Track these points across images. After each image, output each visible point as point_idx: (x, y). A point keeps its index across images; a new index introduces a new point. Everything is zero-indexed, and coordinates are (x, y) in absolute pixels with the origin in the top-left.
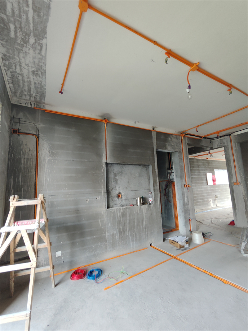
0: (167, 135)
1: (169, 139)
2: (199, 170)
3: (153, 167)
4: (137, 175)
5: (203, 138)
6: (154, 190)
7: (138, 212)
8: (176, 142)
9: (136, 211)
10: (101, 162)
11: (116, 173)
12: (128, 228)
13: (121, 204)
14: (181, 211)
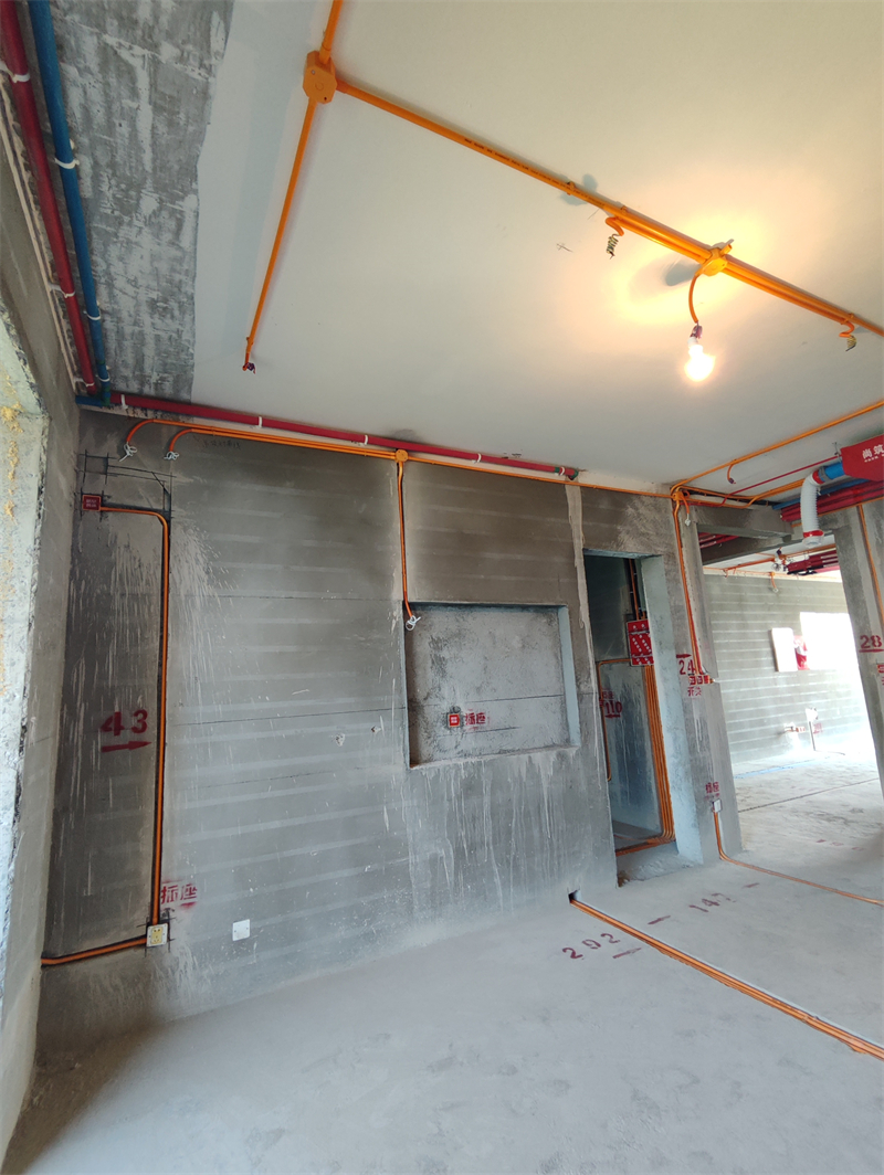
0: (620, 498)
1: (630, 511)
2: (742, 617)
3: (574, 615)
4: (516, 643)
5: (755, 503)
6: (580, 696)
7: (524, 776)
8: (654, 522)
9: (517, 775)
10: (385, 600)
11: (439, 638)
12: (488, 837)
13: (459, 749)
14: (681, 774)
